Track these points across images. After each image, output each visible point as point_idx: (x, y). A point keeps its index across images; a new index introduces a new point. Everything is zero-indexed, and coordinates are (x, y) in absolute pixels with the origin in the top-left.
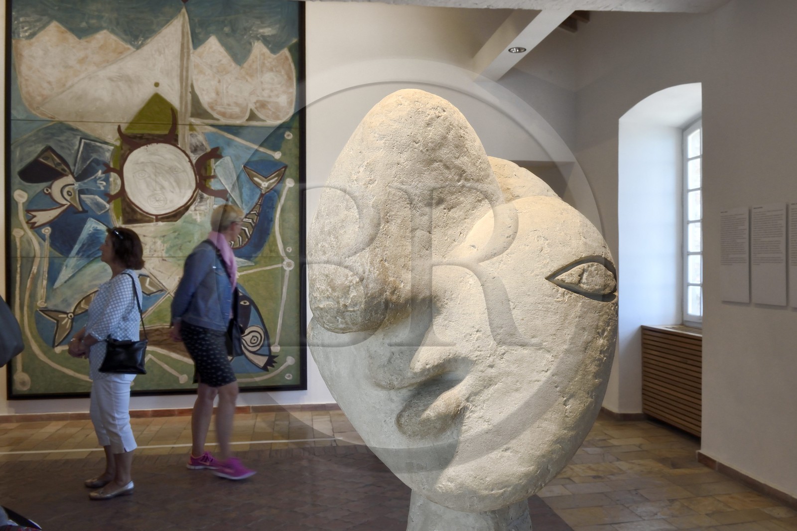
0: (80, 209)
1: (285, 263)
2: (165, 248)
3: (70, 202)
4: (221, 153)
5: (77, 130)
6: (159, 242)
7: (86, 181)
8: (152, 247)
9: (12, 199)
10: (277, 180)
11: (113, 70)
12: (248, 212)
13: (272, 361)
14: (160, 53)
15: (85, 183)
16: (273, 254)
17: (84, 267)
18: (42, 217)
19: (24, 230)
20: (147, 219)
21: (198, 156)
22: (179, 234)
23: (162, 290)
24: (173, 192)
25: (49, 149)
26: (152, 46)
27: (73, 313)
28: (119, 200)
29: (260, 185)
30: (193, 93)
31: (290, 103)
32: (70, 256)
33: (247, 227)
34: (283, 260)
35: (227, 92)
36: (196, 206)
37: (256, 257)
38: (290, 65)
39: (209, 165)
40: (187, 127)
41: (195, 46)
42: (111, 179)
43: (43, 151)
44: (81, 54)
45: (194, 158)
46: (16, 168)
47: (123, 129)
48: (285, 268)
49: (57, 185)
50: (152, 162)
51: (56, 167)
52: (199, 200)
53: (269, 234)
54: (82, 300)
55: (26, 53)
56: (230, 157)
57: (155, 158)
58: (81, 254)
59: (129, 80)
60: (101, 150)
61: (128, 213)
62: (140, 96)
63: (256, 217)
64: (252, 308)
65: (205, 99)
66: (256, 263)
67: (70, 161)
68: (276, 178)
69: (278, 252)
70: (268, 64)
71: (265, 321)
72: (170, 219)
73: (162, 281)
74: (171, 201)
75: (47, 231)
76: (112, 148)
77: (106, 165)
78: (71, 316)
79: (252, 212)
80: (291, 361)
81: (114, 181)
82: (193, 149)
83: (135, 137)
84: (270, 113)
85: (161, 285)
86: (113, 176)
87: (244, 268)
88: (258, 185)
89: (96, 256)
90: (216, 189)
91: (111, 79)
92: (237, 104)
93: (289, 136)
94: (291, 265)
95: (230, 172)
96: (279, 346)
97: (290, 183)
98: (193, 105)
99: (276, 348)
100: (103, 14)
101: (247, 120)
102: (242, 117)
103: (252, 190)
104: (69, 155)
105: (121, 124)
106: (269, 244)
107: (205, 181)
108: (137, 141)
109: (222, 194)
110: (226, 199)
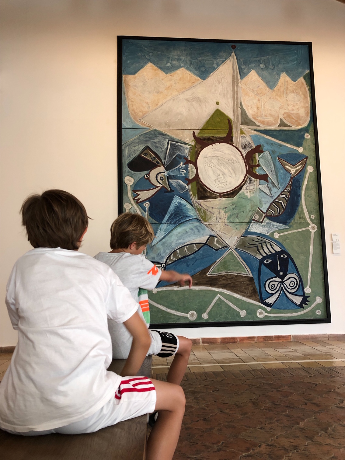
0: (169, 189)
1: (310, 227)
2: (227, 216)
3: (162, 185)
4: (262, 149)
5: (166, 135)
6: (223, 212)
7: (173, 170)
8: (218, 216)
9: (123, 183)
10: (301, 167)
11: (188, 94)
12: (282, 190)
13: (305, 300)
14: (219, 83)
15: (172, 172)
16: (302, 220)
17: (172, 230)
18: (144, 195)
19: (132, 205)
20: (214, 196)
21: (247, 151)
22: (236, 206)
23: (226, 247)
24: (231, 177)
25: (147, 148)
26: (213, 77)
27: (165, 263)
28: (195, 183)
29: (290, 171)
30: (242, 108)
31: (306, 114)
32: (163, 222)
33: (283, 201)
34: (308, 225)
35: (265, 107)
36: (247, 187)
37: (290, 222)
38: (305, 88)
39: (255, 158)
40: (239, 132)
41: (242, 77)
42: (189, 169)
43: (144, 150)
44: (168, 84)
45: (244, 153)
46: (126, 161)
47: (196, 134)
48: (310, 230)
49: (153, 173)
50: (216, 156)
51: (152, 160)
52: (249, 182)
53: (298, 206)
54: (171, 254)
55: (131, 83)
56: (269, 151)
57: (218, 154)
58: (170, 221)
59: (199, 100)
60: (182, 148)
61: (201, 192)
62: (207, 111)
63: (288, 193)
64: (290, 260)
65: (250, 113)
66: (290, 227)
67: (162, 156)
68: (301, 166)
69: (305, 219)
70: (290, 88)
71: (299, 270)
72: (229, 196)
73: (225, 240)
74: (230, 183)
75: (147, 205)
76: (190, 147)
77: (186, 159)
78: (164, 266)
79: (285, 190)
80: (319, 300)
81: (191, 169)
82: (244, 146)
83: (204, 139)
84: (294, 121)
85: (225, 243)
86: (191, 166)
87: (282, 231)
88: (288, 171)
89: (180, 222)
90: (260, 174)
91: (187, 100)
92: (271, 115)
93: (308, 136)
94: (315, 228)
95: (269, 162)
96: (310, 289)
97: (310, 169)
98: (242, 116)
99: (308, 290)
100: (181, 57)
101: (278, 126)
102: (275, 124)
103: (285, 175)
104: (161, 152)
105: (195, 131)
106: (299, 213)
107: (252, 168)
108: (206, 141)
109: (264, 178)
110: (268, 181)
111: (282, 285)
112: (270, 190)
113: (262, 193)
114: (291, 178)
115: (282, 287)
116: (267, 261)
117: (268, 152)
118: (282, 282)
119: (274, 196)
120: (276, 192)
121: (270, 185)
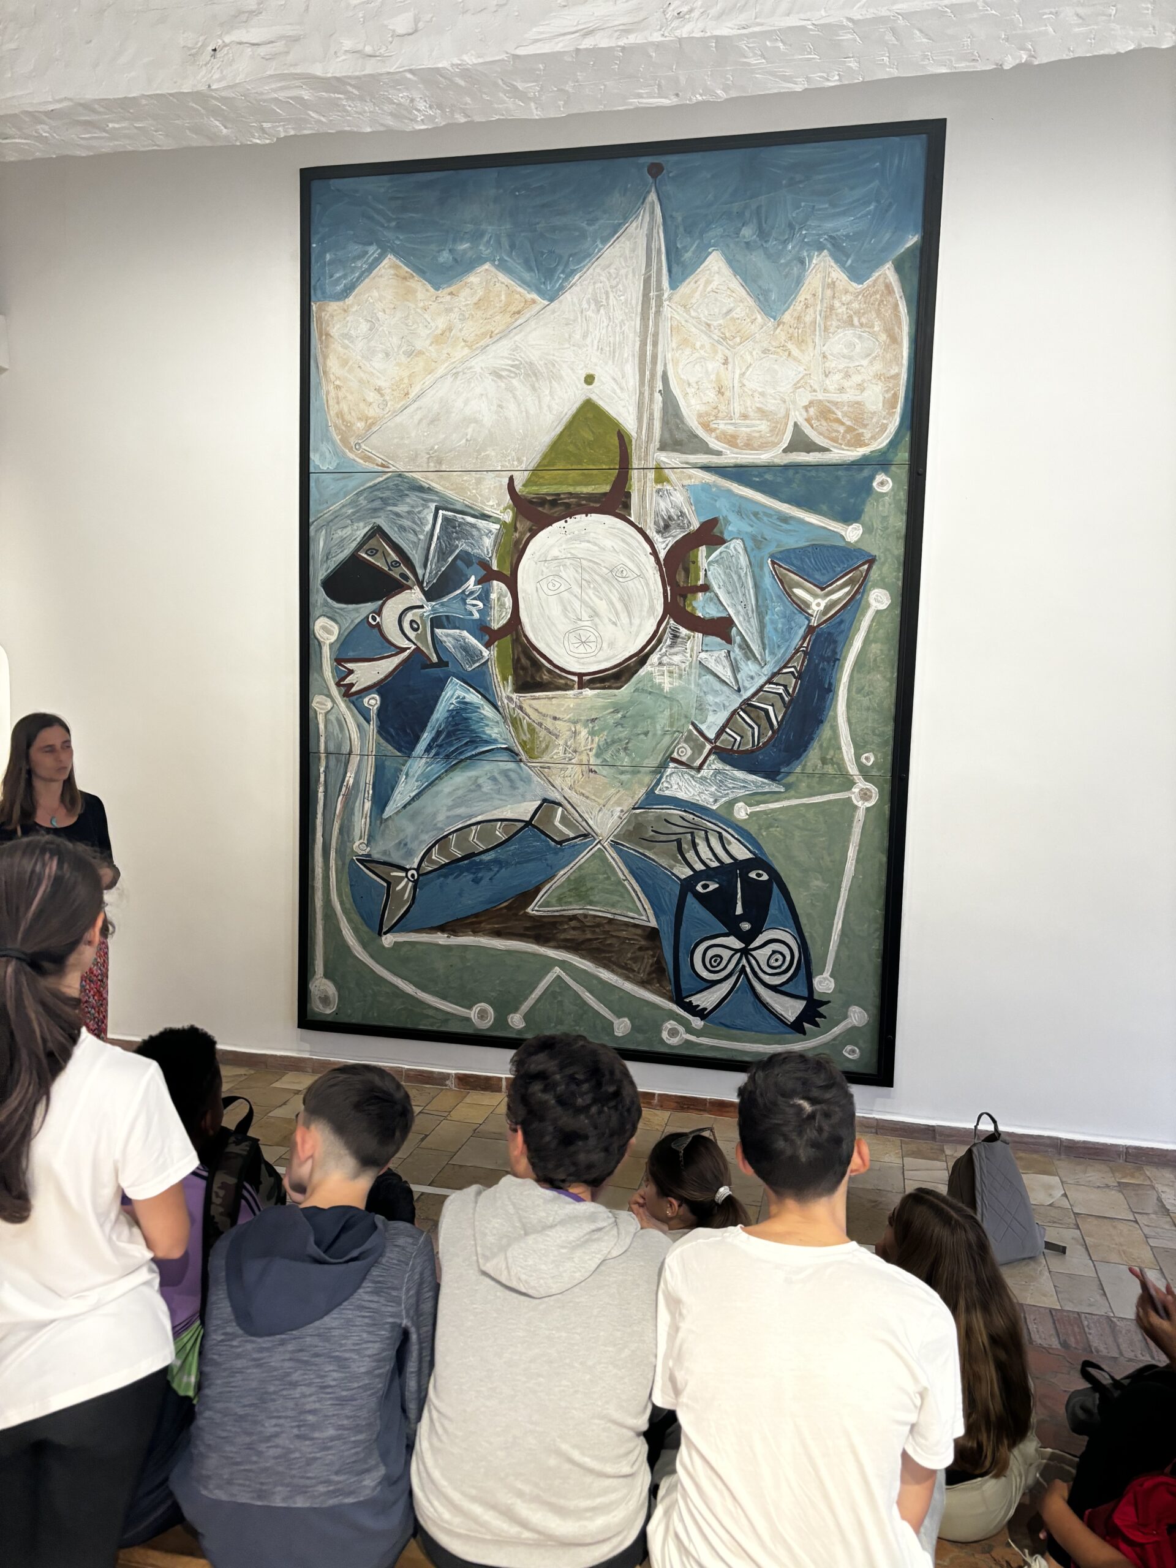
0: (435, 659)
1: (856, 790)
2: (595, 745)
3: (415, 644)
4: (722, 533)
5: (430, 490)
6: (584, 733)
7: (445, 599)
8: (569, 743)
9: (312, 636)
10: (847, 593)
11: (500, 354)
12: (775, 670)
13: (814, 1012)
14: (599, 305)
15: (442, 604)
16: (830, 769)
17: (439, 778)
18: (366, 674)
19: (333, 701)
20: (562, 681)
21: (671, 541)
22: (624, 717)
23: (586, 836)
24: (615, 624)
25: (377, 531)
26: (582, 289)
27: (417, 870)
28: (508, 640)
29: (808, 606)
30: (667, 393)
31: (889, 401)
32: (414, 754)
33: (772, 705)
34: (849, 784)
35: (743, 386)
36: (662, 656)
37: (789, 773)
38: (896, 305)
40: (651, 475)
41: (675, 282)
42: (493, 596)
43: (368, 537)
44: (441, 323)
46: (320, 572)
47: (518, 486)
48: (855, 802)
49: (393, 606)
50: (574, 558)
51: (390, 569)
52: (669, 642)
53: (822, 722)
54: (434, 845)
55: (335, 330)
56: (742, 539)
57: (580, 549)
58: (433, 752)
59: (530, 372)
60: (475, 532)
61: (524, 668)
62: (554, 410)
63: (794, 680)
64: (775, 889)
65: (691, 410)
66: (788, 787)
67: (416, 558)
69: (839, 763)
70: (841, 310)
71: (803, 920)
72: (607, 684)
73: (586, 816)
74: (611, 645)
75: (373, 702)
76: (498, 526)
77: (485, 565)
78: (413, 876)
79: (785, 671)
80: (858, 1017)
81: (499, 599)
82: (662, 524)
83: (542, 501)
84: (842, 429)
85: (584, 824)
86: (498, 587)
87: (758, 798)
88: (802, 607)
89: (463, 757)
90: (707, 616)
91: (496, 374)
92: (763, 413)
93: (884, 484)
94: (871, 797)
95: (740, 577)
96: (832, 980)
97: (879, 600)
98: (665, 422)
99: (824, 984)
100: (483, 227)
101: (785, 451)
102: (775, 444)
103: (789, 619)
104: (415, 545)
105: (515, 474)
106: (821, 746)
107: (685, 597)
108: (545, 510)
109: (721, 628)
110: (729, 640)
111: (744, 961)
112: (735, 669)
113: (709, 677)
114: (810, 629)
115: (744, 966)
116: (705, 887)
117: (739, 541)
118: (745, 952)
119: (746, 689)
120: (753, 675)
121: (737, 653)
